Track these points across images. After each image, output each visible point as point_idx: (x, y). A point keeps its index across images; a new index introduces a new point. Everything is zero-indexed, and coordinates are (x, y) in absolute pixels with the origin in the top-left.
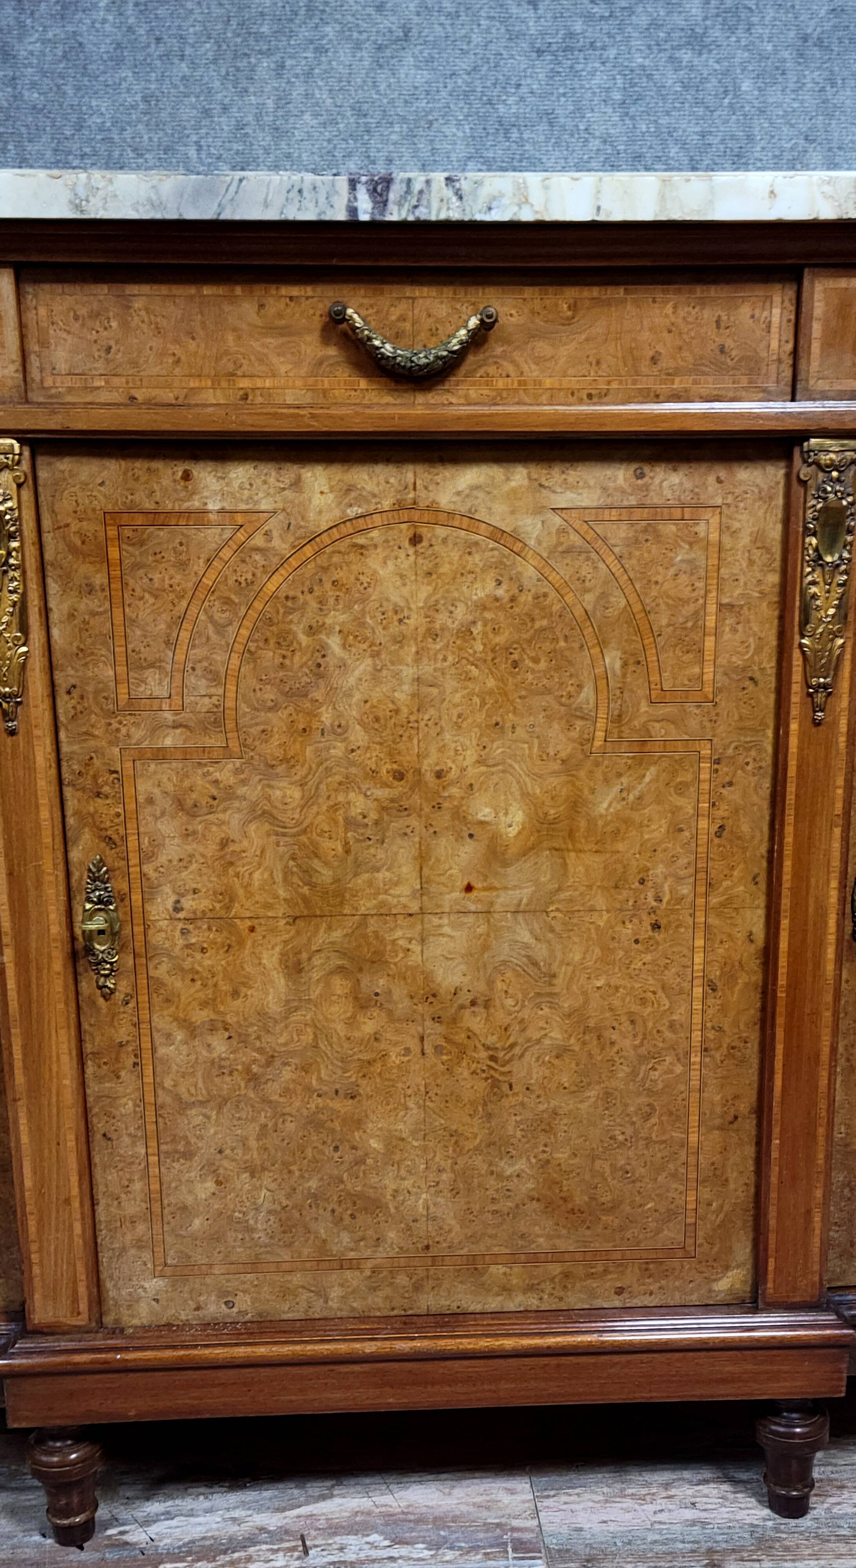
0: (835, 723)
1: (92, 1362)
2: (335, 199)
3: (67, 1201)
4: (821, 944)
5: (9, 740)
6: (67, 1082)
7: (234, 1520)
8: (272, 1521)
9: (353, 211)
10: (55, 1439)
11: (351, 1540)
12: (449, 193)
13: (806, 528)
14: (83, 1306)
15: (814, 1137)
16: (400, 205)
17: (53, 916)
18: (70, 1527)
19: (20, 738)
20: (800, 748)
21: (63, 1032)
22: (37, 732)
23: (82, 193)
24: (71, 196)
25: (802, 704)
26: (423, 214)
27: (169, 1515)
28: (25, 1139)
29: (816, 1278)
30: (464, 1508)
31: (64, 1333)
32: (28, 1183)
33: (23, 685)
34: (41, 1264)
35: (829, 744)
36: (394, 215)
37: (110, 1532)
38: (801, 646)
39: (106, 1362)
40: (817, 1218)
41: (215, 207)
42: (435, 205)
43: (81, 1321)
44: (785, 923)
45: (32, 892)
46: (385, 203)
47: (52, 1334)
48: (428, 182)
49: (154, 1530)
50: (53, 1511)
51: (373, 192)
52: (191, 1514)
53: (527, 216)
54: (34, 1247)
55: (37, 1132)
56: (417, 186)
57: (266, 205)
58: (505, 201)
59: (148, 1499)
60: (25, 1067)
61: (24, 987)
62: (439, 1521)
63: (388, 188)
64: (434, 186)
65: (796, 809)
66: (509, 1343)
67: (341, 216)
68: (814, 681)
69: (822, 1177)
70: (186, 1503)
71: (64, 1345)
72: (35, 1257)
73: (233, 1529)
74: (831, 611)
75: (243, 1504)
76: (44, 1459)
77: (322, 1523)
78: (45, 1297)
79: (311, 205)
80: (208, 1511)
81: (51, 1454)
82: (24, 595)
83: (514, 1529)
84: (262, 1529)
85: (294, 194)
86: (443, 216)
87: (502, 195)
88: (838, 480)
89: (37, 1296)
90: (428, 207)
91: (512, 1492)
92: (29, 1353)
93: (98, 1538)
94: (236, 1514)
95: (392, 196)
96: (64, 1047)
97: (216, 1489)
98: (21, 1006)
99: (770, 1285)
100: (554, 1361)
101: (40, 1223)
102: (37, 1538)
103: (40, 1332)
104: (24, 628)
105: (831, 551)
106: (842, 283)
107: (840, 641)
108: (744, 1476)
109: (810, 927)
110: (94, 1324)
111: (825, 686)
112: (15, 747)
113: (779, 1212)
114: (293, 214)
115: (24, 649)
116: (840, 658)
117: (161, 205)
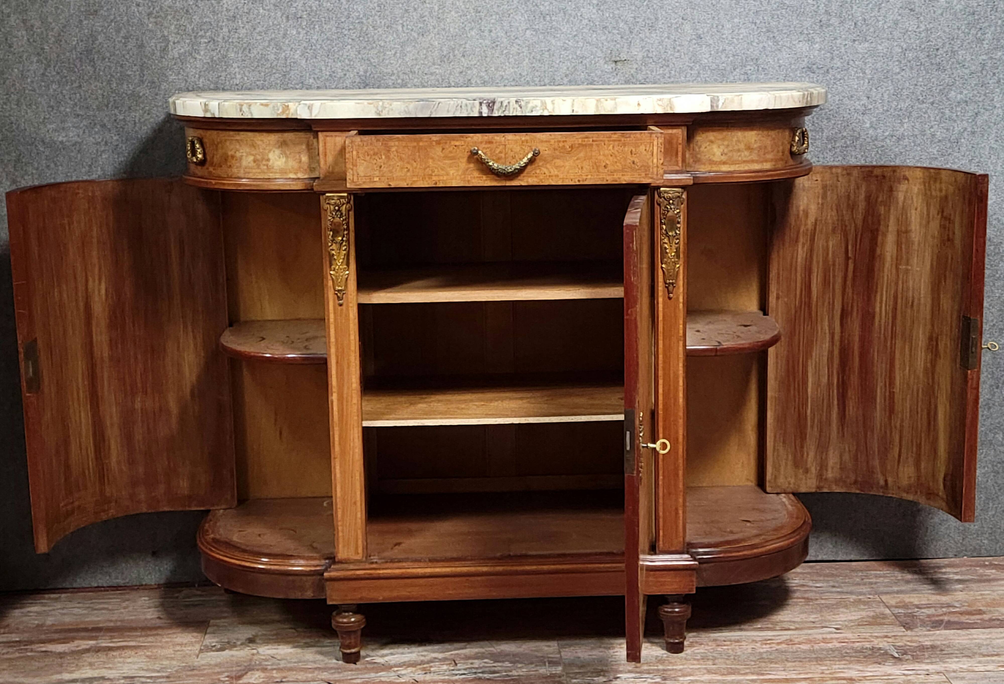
0: (678, 298)
1: (364, 574)
2: (474, 109)
3: (355, 503)
4: (677, 390)
5: (340, 308)
6: (357, 450)
7: (422, 655)
8: (440, 656)
9: (481, 113)
10: (345, 612)
11: (476, 661)
12: (517, 106)
13: (661, 222)
14: (360, 550)
15: (677, 475)
16: (498, 111)
17: (354, 380)
18: (351, 654)
19: (344, 307)
20: (664, 309)
21: (356, 429)
22: (351, 305)
23: (380, 109)
24: (375, 110)
25: (664, 291)
26: (507, 113)
27: (392, 654)
28: (338, 475)
29: (681, 539)
30: (526, 651)
31: (351, 563)
32: (339, 494)
33: (346, 286)
34: (343, 532)
35: (676, 307)
36: (496, 114)
37: (367, 659)
38: (662, 268)
39: (371, 574)
40: (681, 512)
41: (429, 113)
42: (511, 110)
43: (359, 557)
44: (661, 382)
45: (346, 371)
46: (493, 110)
47: (346, 563)
48: (509, 103)
49: (386, 658)
50: (343, 646)
51: (488, 106)
52: (402, 653)
53: (546, 113)
54: (340, 523)
55: (343, 472)
56: (505, 104)
57: (448, 111)
58: (538, 108)
59: (382, 649)
60: (340, 444)
61: (341, 410)
62: (515, 655)
63: (494, 105)
64: (511, 104)
65: (663, 333)
66: (545, 567)
67: (476, 115)
68: (668, 281)
69: (682, 494)
70: (400, 650)
71: (352, 567)
72: (340, 528)
73: (422, 658)
74: (673, 254)
75: (426, 651)
76: (341, 620)
77: (463, 656)
78: (344, 546)
79: (465, 111)
80: (409, 653)
81: (345, 617)
82: (349, 252)
83: (549, 658)
84: (435, 658)
85: (459, 107)
86: (514, 114)
87: (536, 106)
88: (673, 204)
89: (340, 546)
90: (509, 111)
91: (549, 646)
92: (337, 570)
93: (362, 661)
94: (423, 654)
95: (495, 107)
96: (356, 435)
97: (413, 646)
98: (339, 418)
99: (661, 543)
100: (565, 575)
101: (343, 512)
102: (335, 661)
103: (340, 562)
104: (348, 264)
105: (671, 231)
106: (670, 131)
107: (678, 266)
108: (657, 641)
109: (672, 384)
110: (364, 559)
111: (672, 284)
112: (342, 310)
113: (664, 509)
114: (458, 114)
115: (347, 272)
116: (678, 272)
117: (409, 113)
